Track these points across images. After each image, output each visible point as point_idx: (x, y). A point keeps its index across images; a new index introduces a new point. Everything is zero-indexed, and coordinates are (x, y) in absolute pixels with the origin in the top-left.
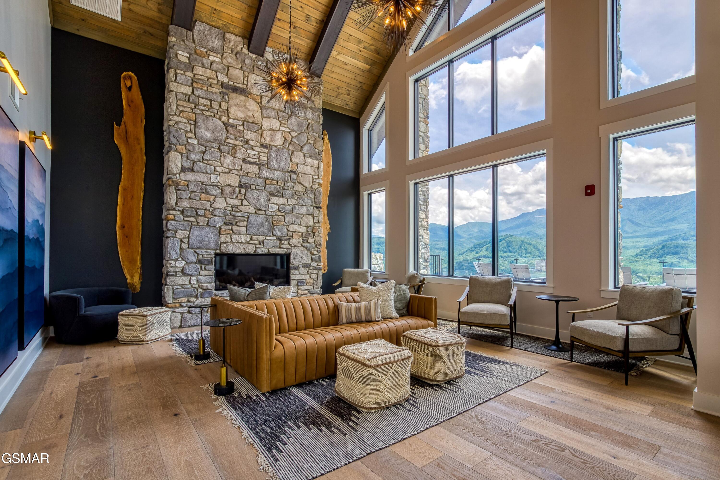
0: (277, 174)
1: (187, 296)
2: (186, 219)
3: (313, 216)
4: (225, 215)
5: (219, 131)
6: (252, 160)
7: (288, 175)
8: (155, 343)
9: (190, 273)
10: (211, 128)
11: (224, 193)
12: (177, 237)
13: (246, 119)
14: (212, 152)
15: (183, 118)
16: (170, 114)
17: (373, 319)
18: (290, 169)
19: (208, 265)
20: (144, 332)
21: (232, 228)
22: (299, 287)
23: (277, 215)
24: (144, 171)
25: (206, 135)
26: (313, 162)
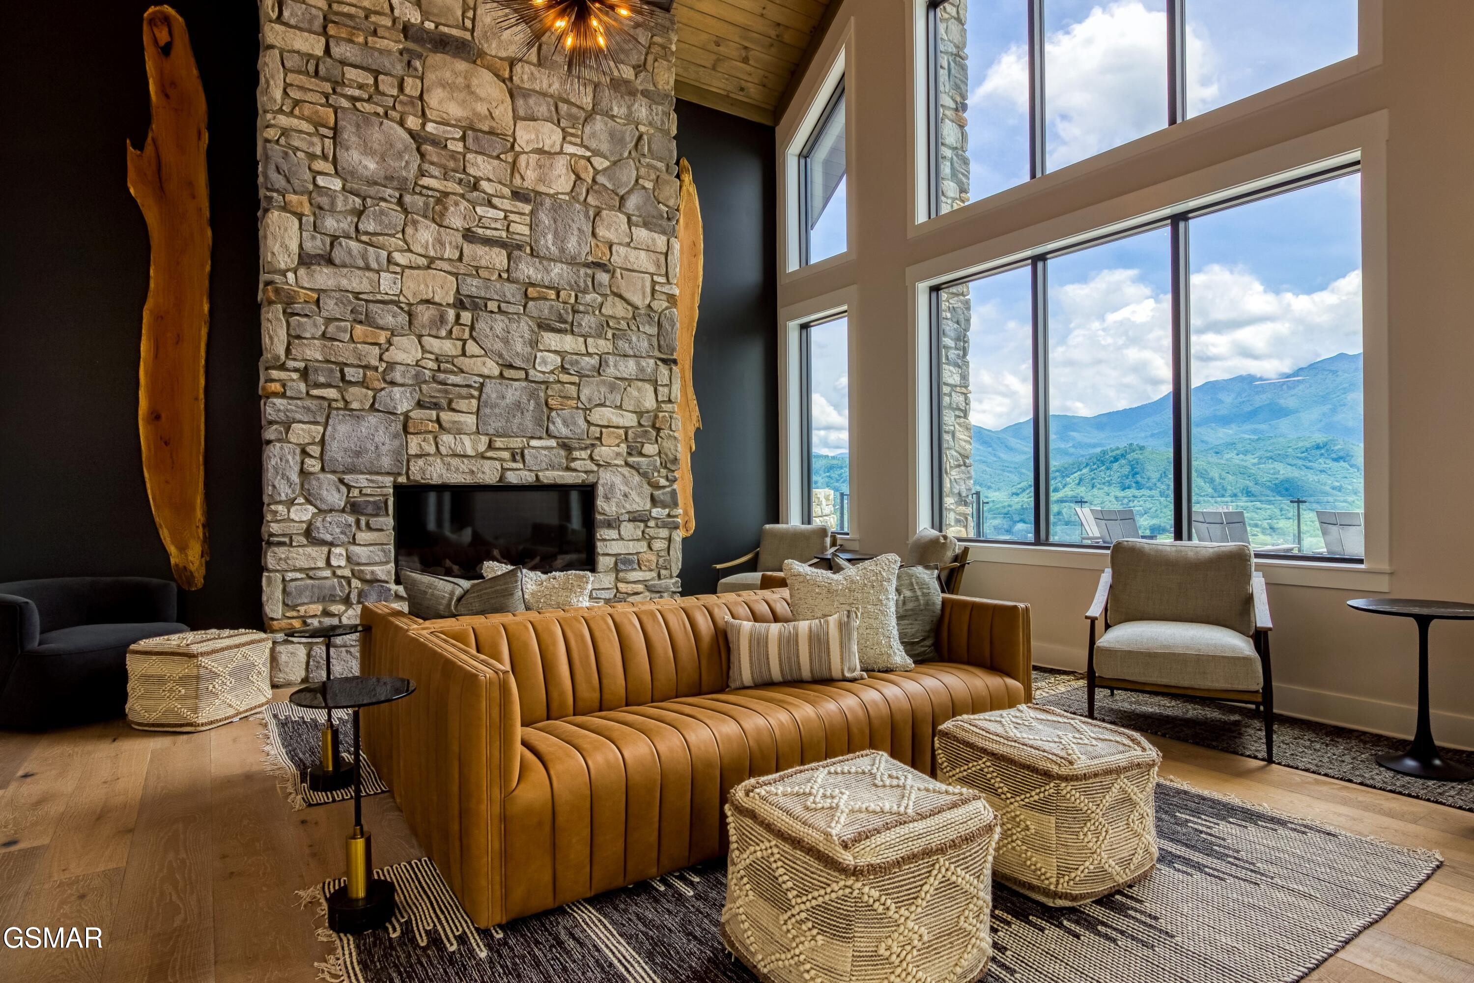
0: (556, 270)
1: (322, 599)
2: (315, 392)
3: (655, 383)
4: (419, 381)
5: (400, 155)
6: (488, 232)
7: (586, 274)
8: (223, 730)
9: (328, 538)
10: (376, 146)
11: (415, 322)
12: (292, 440)
13: (472, 121)
14: (382, 212)
15: (303, 119)
16: (268, 108)
17: (836, 673)
18: (590, 259)
19: (377, 515)
20: (193, 701)
21: (438, 417)
22: (621, 575)
23: (559, 382)
24: (208, 268)
25: (366, 167)
26: (654, 240)
